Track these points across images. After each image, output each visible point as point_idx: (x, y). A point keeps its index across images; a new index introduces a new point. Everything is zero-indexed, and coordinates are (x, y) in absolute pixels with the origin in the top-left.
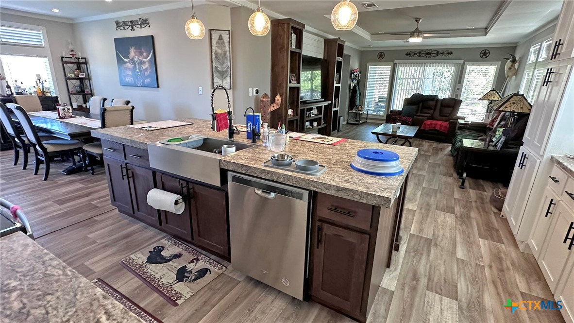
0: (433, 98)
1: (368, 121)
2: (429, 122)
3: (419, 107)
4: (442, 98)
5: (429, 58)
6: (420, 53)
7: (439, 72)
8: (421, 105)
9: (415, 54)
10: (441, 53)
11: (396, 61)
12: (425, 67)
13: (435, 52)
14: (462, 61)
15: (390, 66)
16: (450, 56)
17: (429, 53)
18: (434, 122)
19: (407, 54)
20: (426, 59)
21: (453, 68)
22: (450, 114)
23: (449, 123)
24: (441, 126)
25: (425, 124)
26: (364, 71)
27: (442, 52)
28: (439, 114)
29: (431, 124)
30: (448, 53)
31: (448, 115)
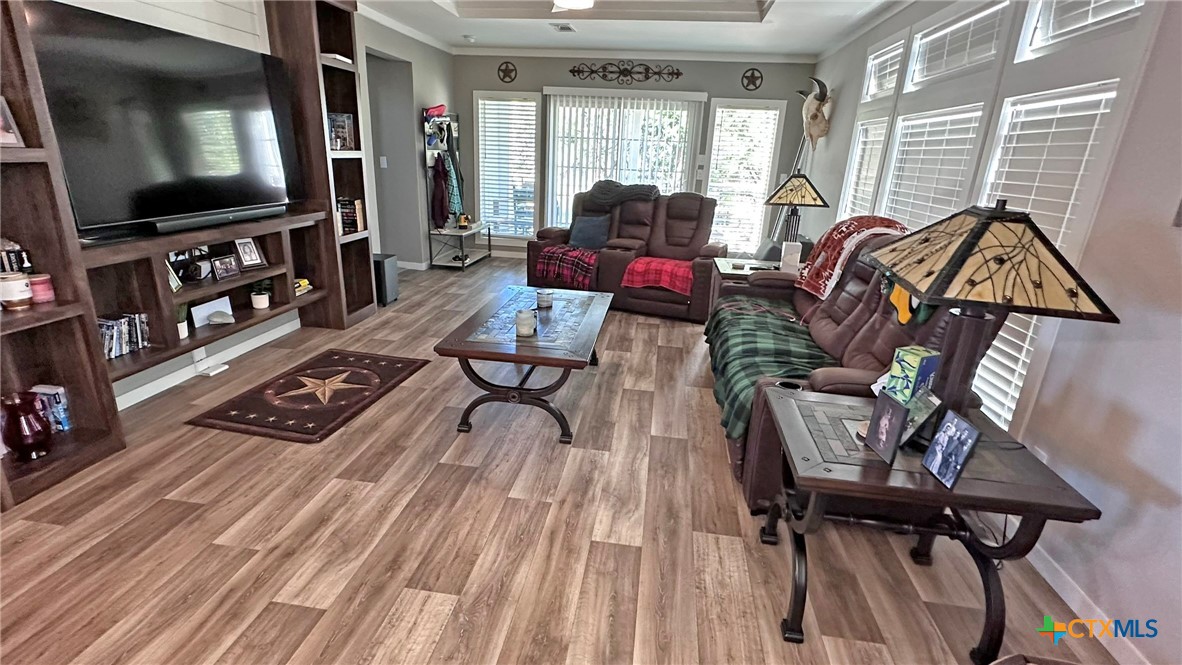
0: (646, 194)
1: (495, 253)
2: (640, 264)
3: (612, 219)
4: (669, 194)
5: (629, 86)
6: (604, 68)
7: (654, 125)
8: (617, 212)
9: (593, 72)
10: (655, 73)
11: (547, 90)
12: (619, 107)
13: (641, 69)
14: (703, 96)
15: (534, 104)
16: (675, 81)
17: (626, 69)
18: (655, 263)
19: (573, 71)
20: (621, 85)
21: (685, 113)
22: (692, 238)
23: (693, 268)
24: (673, 275)
25: (632, 272)
26: (465, 115)
27: (656, 70)
28: (663, 238)
29: (646, 272)
30: (671, 74)
31: (686, 241)
